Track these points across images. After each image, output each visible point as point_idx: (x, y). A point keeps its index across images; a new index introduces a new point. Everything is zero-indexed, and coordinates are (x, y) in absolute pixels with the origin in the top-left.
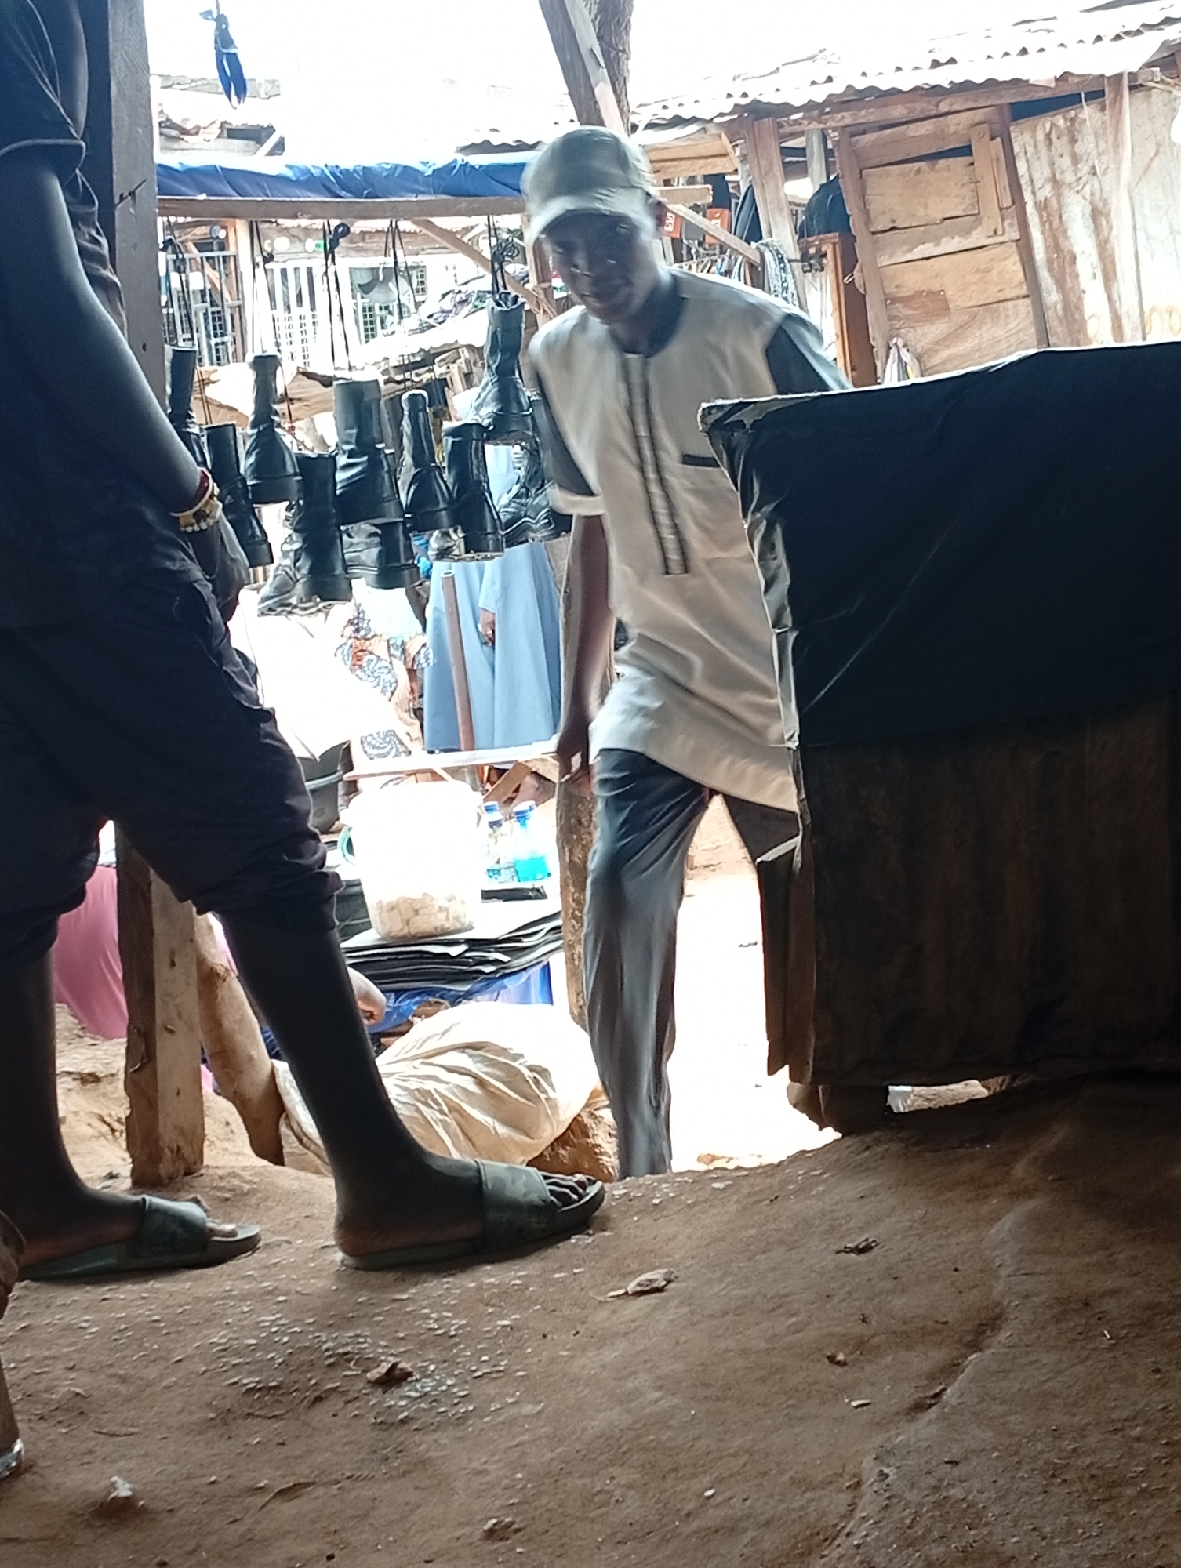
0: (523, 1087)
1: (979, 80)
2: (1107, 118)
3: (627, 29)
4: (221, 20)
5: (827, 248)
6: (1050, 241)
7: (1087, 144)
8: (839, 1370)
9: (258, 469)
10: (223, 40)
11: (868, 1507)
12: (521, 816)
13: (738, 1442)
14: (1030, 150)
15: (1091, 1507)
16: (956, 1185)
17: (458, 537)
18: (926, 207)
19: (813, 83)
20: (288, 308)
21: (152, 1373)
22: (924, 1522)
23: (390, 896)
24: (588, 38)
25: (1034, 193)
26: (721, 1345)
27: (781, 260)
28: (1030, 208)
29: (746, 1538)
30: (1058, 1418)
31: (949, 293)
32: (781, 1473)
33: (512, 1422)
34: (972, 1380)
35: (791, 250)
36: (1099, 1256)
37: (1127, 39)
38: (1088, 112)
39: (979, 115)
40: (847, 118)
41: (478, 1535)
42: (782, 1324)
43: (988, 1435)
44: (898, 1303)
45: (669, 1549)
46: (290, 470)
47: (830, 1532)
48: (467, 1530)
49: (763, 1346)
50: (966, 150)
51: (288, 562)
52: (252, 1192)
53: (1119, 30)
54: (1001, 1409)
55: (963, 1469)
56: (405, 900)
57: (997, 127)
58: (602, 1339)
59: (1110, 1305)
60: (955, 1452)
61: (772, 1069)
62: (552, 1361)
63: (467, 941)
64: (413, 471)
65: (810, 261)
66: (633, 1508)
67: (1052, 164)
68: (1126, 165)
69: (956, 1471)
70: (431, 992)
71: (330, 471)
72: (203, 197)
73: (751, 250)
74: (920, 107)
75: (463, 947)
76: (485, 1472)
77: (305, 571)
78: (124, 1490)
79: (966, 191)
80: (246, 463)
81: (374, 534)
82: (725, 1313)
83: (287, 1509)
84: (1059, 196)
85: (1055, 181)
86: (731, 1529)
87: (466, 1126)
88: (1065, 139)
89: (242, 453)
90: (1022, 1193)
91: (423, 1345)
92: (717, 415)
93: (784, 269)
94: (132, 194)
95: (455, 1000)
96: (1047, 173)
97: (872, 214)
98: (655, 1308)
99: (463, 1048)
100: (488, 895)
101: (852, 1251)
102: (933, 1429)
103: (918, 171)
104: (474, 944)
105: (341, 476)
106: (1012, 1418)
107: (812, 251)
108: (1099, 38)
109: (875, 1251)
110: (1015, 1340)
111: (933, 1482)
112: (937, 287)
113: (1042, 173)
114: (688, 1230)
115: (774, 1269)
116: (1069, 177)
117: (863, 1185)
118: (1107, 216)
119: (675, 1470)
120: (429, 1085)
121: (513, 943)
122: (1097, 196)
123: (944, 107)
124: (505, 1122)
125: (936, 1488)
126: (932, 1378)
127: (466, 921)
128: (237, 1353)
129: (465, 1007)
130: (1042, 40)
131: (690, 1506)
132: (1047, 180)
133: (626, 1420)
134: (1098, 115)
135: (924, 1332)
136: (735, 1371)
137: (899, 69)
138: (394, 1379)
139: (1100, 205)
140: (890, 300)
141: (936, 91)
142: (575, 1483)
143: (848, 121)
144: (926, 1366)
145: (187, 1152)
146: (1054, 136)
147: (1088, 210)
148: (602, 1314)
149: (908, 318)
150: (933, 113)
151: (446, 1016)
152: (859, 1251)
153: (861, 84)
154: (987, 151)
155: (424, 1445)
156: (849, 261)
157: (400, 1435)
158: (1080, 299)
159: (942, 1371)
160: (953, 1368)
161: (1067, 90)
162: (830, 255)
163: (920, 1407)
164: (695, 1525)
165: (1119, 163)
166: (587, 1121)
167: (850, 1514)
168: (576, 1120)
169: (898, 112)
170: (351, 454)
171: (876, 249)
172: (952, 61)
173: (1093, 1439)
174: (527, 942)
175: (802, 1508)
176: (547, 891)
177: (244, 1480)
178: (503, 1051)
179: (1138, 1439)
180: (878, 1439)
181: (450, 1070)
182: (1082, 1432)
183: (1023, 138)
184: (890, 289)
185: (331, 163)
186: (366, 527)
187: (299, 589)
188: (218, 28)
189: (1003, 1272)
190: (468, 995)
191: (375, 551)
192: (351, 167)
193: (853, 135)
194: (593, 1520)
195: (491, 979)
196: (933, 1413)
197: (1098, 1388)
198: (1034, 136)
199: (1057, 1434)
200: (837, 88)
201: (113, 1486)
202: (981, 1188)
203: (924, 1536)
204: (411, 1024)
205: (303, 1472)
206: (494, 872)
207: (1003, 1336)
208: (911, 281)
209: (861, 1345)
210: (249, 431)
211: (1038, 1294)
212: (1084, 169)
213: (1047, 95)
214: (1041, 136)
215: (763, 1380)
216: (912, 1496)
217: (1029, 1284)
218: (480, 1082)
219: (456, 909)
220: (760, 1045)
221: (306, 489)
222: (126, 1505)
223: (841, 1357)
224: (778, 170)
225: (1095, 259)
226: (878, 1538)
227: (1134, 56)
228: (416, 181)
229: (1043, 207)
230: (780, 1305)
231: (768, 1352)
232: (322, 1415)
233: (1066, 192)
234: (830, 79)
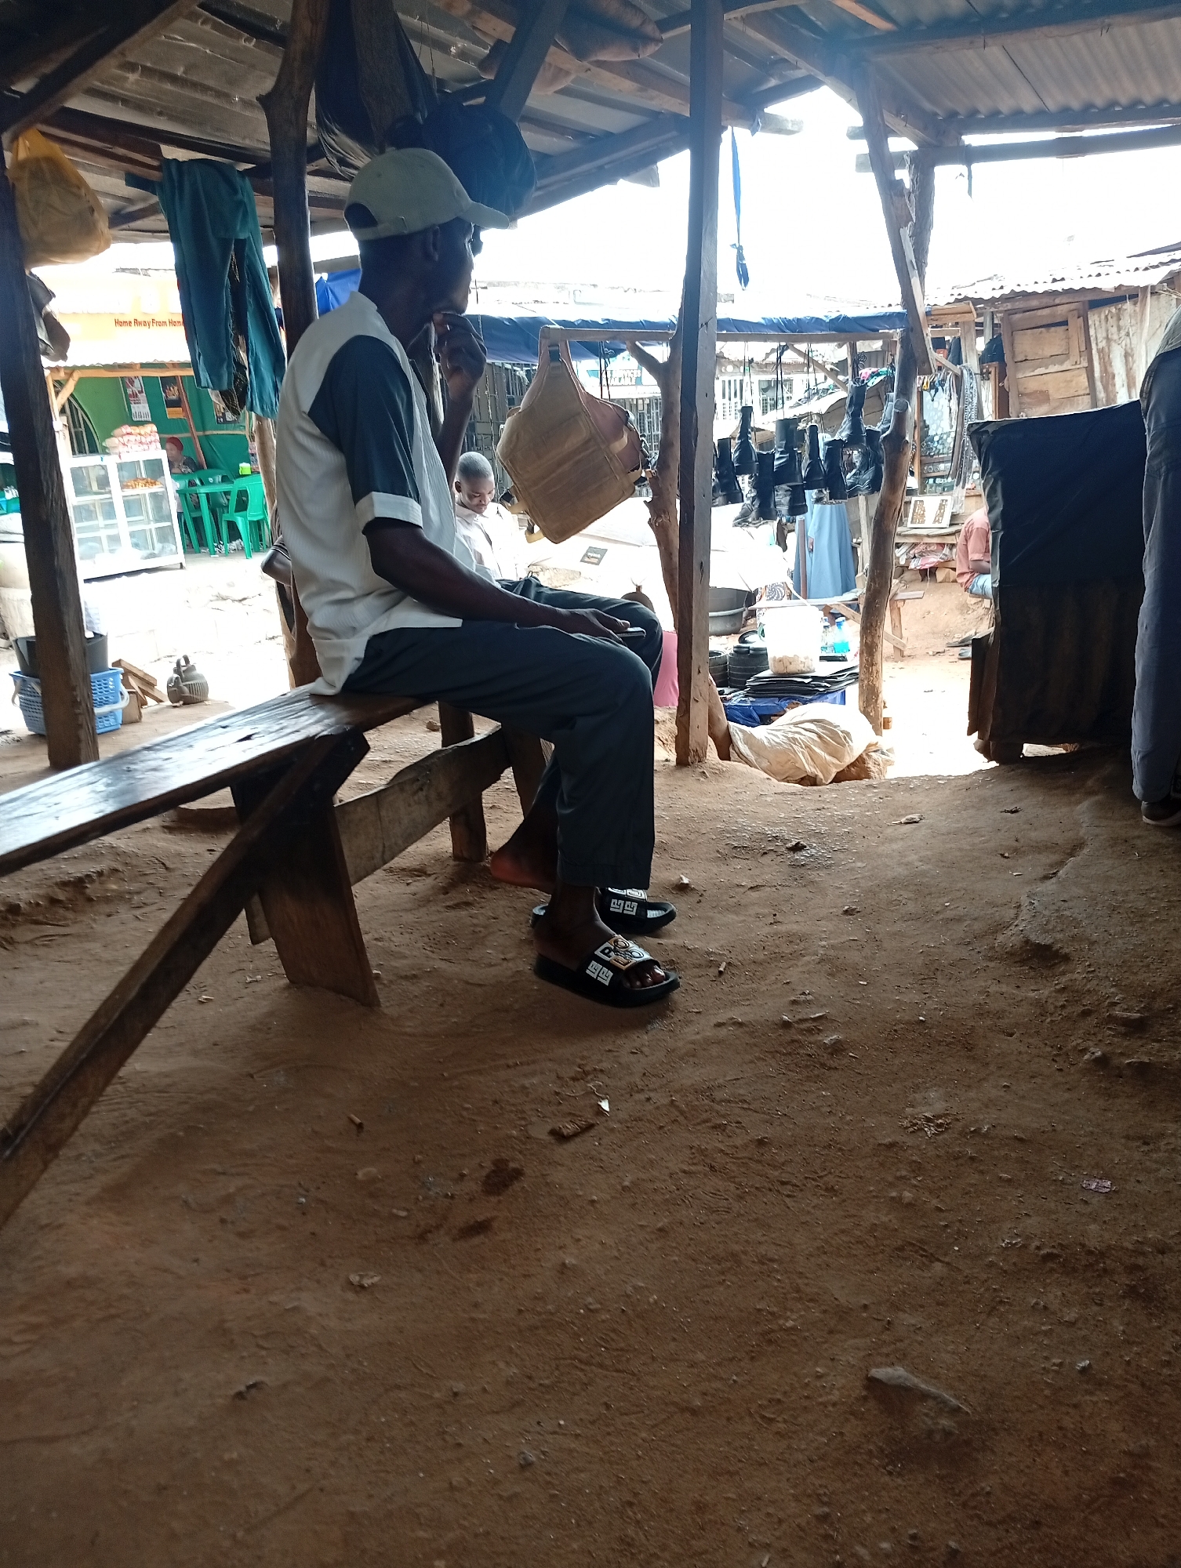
0: (838, 740)
1: (1077, 288)
2: (1137, 309)
3: (927, 252)
4: (740, 249)
5: (992, 370)
6: (1103, 369)
7: (1126, 321)
8: (1006, 860)
9: (739, 459)
10: (740, 256)
11: (1025, 914)
12: (839, 624)
13: (959, 885)
14: (1097, 323)
15: (1132, 924)
16: (1058, 788)
17: (826, 492)
18: (1043, 350)
19: (994, 289)
20: (730, 399)
21: (693, 837)
22: (1053, 923)
23: (779, 656)
24: (910, 255)
25: (1097, 344)
26: (948, 846)
27: (971, 374)
28: (1094, 352)
29: (966, 924)
30: (1114, 887)
31: (1051, 392)
32: (981, 899)
33: (853, 869)
34: (1072, 868)
35: (976, 369)
36: (1132, 822)
37: (1152, 270)
38: (1128, 305)
39: (1073, 306)
40: (1009, 306)
41: (841, 912)
42: (977, 840)
43: (1081, 892)
44: (1033, 835)
45: (929, 925)
46: (754, 459)
47: (1006, 924)
48: (835, 910)
49: (968, 847)
50: (1065, 323)
51: (749, 502)
52: (727, 771)
53: (1147, 265)
54: (1087, 881)
55: (1070, 904)
56: (786, 657)
57: (1081, 312)
58: (892, 840)
59: (1138, 842)
60: (1066, 896)
61: (970, 733)
62: (868, 847)
63: (812, 677)
64: (809, 462)
65: (984, 375)
66: (911, 907)
67: (1107, 331)
68: (1145, 331)
69: (1066, 905)
70: (795, 699)
71: (771, 462)
72: (725, 332)
73: (957, 369)
74: (1046, 301)
75: (810, 680)
76: (841, 888)
77: (756, 506)
78: (686, 881)
79: (1064, 343)
80: (734, 456)
81: (787, 491)
82: (949, 833)
83: (754, 894)
84: (1109, 346)
85: (1108, 339)
86: (958, 920)
87: (813, 755)
88: (1115, 318)
89: (733, 451)
90: (1091, 793)
91: (810, 836)
92: (976, 427)
93: (972, 378)
94: (706, 324)
95: (805, 703)
96: (1104, 335)
97: (1016, 353)
98: (915, 829)
99: (812, 721)
100: (822, 658)
101: (1008, 812)
102: (1054, 887)
103: (1041, 333)
104: (815, 678)
105: (776, 463)
106: (1092, 885)
107: (984, 371)
108: (1137, 269)
109: (1020, 813)
110: (1092, 853)
111: (1057, 908)
112: (1044, 389)
113: (1101, 335)
114: (927, 800)
115: (971, 817)
116: (1115, 337)
117: (1012, 785)
118: (1132, 356)
119: (930, 894)
120: (797, 736)
121: (833, 679)
122: (1129, 346)
123: (1057, 301)
124: (830, 754)
125: (1057, 911)
126: (1051, 866)
127: (812, 668)
128: (728, 832)
129: (809, 705)
130: (1107, 269)
131: (938, 909)
132: (1104, 338)
133: (906, 872)
134: (1132, 307)
135: (1047, 848)
136: (956, 857)
137: (1036, 283)
138: (798, 848)
139: (1129, 351)
140: (1021, 394)
141: (1055, 293)
142: (883, 895)
143: (1009, 307)
144: (1048, 861)
145: (700, 752)
146: (1109, 317)
147: (1123, 353)
148: (889, 830)
149: (1029, 404)
150: (1052, 304)
151: (801, 709)
152: (1012, 812)
153: (1018, 290)
154: (1075, 324)
155: (813, 875)
156: (1002, 375)
157: (802, 871)
158: (1115, 396)
159: (1056, 864)
160: (1062, 863)
161: (1120, 293)
162: (993, 373)
163: (1046, 878)
164: (941, 917)
165: (1142, 329)
166: (865, 756)
167: (1017, 918)
168: (860, 756)
169: (1034, 303)
170: (782, 453)
171: (1017, 370)
172: (1063, 279)
173: (1132, 896)
174: (839, 679)
175: (992, 914)
176: (848, 657)
177: (736, 882)
178: (831, 724)
179: (1153, 898)
180: (1027, 889)
181: (806, 730)
182: (1126, 893)
183: (1094, 318)
184: (1022, 390)
185: (783, 317)
186: (785, 487)
187: (754, 514)
188: (738, 252)
189: (1084, 825)
190: (811, 701)
191: (788, 498)
192: (791, 318)
193: (1010, 314)
194: (892, 911)
195: (822, 694)
196: (1054, 880)
197: (1133, 876)
198: (1099, 317)
199: (1114, 893)
200: (1006, 291)
201: (681, 878)
202: (1070, 790)
203: (1053, 929)
204: (785, 712)
205: (759, 882)
206: (824, 648)
207: (1086, 851)
208: (1032, 385)
209: (1016, 850)
210: (737, 441)
211: (1102, 835)
212: (1123, 333)
213: (1110, 296)
214: (1103, 317)
215: (970, 862)
216: (1046, 913)
217: (1098, 831)
218: (820, 737)
219: (808, 663)
220: (965, 722)
221: (760, 468)
222: (687, 885)
223: (1006, 855)
224: (974, 333)
225: (1124, 377)
226: (1031, 928)
227: (1155, 277)
228: (822, 325)
229: (1100, 351)
230: (975, 832)
231: (971, 850)
232: (766, 860)
233: (1113, 344)
234: (1002, 288)
